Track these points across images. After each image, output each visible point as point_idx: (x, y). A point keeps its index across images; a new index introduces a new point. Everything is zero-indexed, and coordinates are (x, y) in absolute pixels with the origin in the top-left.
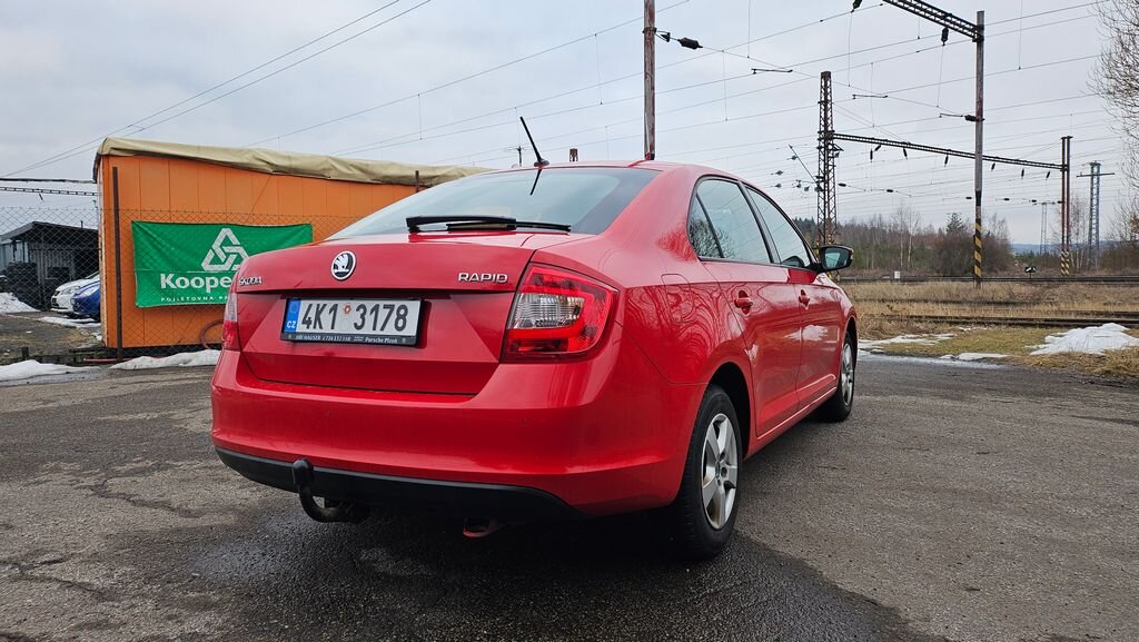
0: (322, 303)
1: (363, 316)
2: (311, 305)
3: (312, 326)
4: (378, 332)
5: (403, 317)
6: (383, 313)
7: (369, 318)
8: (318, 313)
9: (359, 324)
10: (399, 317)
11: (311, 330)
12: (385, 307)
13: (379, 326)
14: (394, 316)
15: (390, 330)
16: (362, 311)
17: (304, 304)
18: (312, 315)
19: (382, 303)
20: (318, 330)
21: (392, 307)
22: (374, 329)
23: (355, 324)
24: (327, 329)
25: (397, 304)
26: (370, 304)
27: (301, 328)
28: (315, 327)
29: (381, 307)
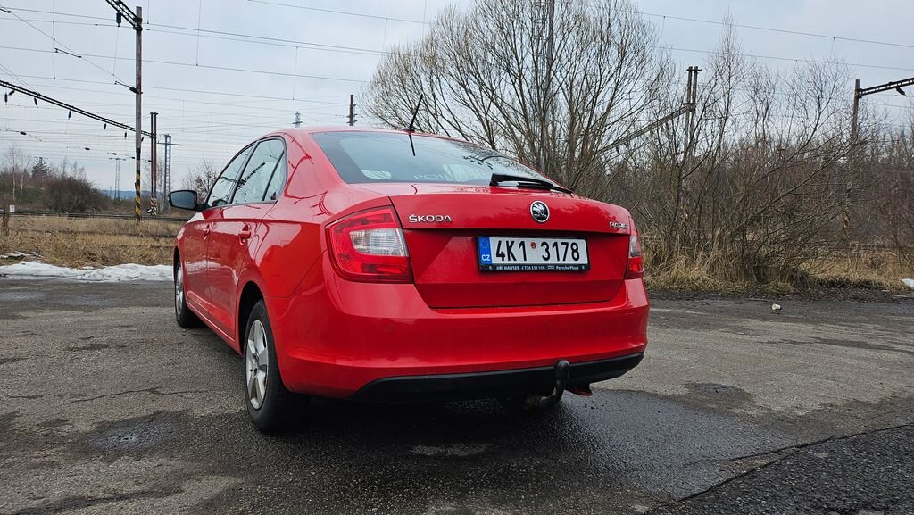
0: (510, 240)
1: (547, 250)
2: (500, 242)
3: (506, 258)
4: (561, 262)
5: (576, 251)
6: (562, 248)
7: (553, 252)
8: (509, 249)
9: (546, 257)
10: (574, 251)
11: (506, 261)
12: (562, 243)
13: (561, 257)
14: (570, 251)
15: (570, 260)
16: (545, 246)
17: (494, 242)
18: (504, 249)
19: (559, 241)
20: (512, 262)
21: (567, 244)
22: (558, 259)
23: (543, 257)
24: (520, 261)
25: (570, 242)
26: (551, 242)
27: (496, 260)
28: (509, 259)
29: (559, 244)
